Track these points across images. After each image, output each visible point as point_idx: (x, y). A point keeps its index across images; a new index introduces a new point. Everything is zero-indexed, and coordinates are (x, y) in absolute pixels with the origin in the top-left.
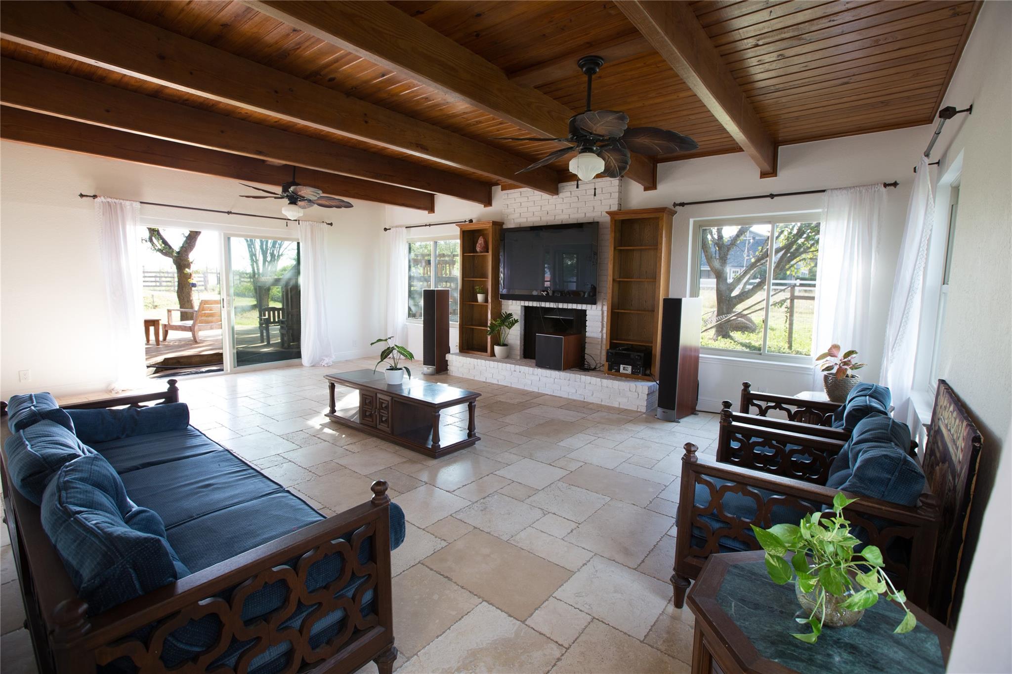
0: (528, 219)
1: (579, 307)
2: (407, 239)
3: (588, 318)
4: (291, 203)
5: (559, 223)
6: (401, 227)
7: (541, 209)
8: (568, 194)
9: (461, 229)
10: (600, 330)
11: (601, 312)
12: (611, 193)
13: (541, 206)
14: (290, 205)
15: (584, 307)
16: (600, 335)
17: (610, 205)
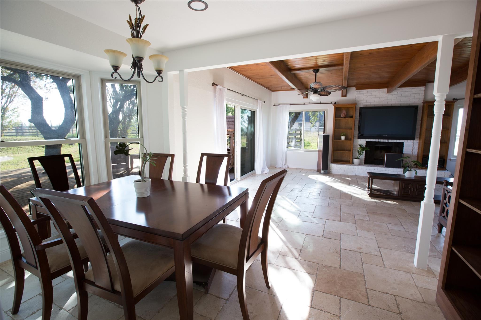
0: (371, 103)
1: (400, 141)
2: (290, 110)
3: (404, 146)
4: (314, 93)
5: (390, 105)
6: (286, 104)
7: (379, 99)
8: (396, 93)
9: (335, 107)
10: (412, 150)
11: (413, 143)
12: (420, 93)
13: (380, 98)
14: (313, 94)
15: (403, 141)
16: (412, 153)
17: (419, 98)
